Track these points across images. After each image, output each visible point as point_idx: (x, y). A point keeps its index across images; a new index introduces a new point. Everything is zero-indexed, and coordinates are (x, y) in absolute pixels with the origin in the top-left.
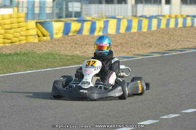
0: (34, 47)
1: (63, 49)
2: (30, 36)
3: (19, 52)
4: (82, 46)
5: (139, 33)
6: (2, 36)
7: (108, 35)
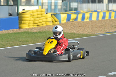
0: (50, 28)
1: (66, 29)
2: (48, 22)
3: (41, 31)
4: (77, 27)
5: (110, 20)
6: (32, 22)
7: (92, 21)
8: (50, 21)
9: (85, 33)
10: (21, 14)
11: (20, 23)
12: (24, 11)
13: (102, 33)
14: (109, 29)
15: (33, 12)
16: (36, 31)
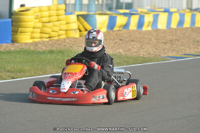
0: (74, 43)
2: (71, 30)
4: (127, 43)
5: (192, 29)
6: (39, 30)
7: (157, 30)
8: (74, 30)
9: (141, 56)
10: (17, 14)
11: (15, 32)
12: (23, 9)
13: (176, 56)
14: (189, 47)
15: (40, 11)
16: (44, 48)
